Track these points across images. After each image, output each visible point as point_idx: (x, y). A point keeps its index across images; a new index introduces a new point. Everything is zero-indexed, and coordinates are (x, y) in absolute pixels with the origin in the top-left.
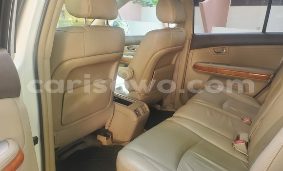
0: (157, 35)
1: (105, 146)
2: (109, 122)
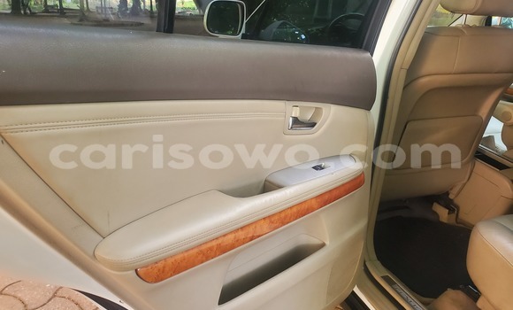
1: (442, 223)
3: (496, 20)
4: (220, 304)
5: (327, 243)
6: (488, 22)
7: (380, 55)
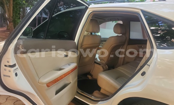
0: (113, 38)
1: (90, 79)
2: (92, 71)
3: (93, 33)
4: (56, 95)
5: (71, 82)
6: (92, 34)
7: (76, 40)
